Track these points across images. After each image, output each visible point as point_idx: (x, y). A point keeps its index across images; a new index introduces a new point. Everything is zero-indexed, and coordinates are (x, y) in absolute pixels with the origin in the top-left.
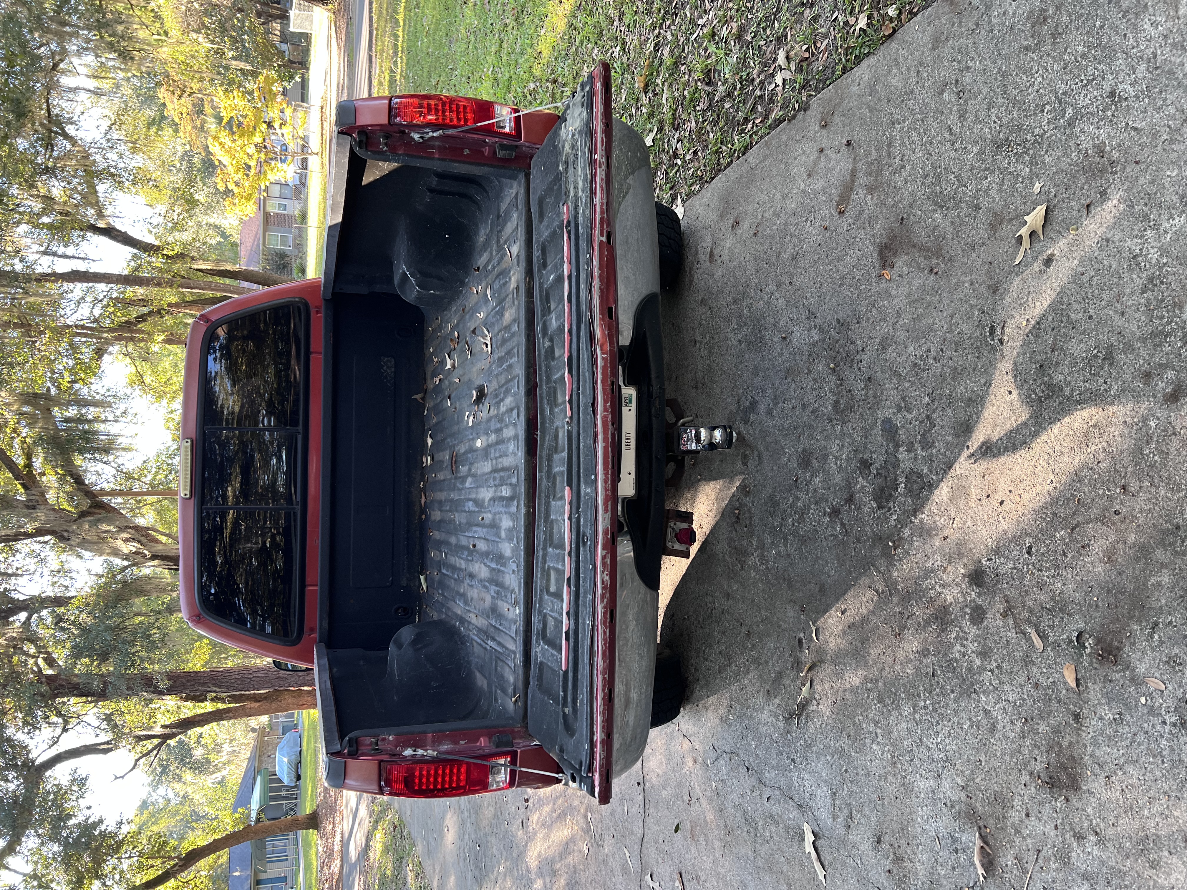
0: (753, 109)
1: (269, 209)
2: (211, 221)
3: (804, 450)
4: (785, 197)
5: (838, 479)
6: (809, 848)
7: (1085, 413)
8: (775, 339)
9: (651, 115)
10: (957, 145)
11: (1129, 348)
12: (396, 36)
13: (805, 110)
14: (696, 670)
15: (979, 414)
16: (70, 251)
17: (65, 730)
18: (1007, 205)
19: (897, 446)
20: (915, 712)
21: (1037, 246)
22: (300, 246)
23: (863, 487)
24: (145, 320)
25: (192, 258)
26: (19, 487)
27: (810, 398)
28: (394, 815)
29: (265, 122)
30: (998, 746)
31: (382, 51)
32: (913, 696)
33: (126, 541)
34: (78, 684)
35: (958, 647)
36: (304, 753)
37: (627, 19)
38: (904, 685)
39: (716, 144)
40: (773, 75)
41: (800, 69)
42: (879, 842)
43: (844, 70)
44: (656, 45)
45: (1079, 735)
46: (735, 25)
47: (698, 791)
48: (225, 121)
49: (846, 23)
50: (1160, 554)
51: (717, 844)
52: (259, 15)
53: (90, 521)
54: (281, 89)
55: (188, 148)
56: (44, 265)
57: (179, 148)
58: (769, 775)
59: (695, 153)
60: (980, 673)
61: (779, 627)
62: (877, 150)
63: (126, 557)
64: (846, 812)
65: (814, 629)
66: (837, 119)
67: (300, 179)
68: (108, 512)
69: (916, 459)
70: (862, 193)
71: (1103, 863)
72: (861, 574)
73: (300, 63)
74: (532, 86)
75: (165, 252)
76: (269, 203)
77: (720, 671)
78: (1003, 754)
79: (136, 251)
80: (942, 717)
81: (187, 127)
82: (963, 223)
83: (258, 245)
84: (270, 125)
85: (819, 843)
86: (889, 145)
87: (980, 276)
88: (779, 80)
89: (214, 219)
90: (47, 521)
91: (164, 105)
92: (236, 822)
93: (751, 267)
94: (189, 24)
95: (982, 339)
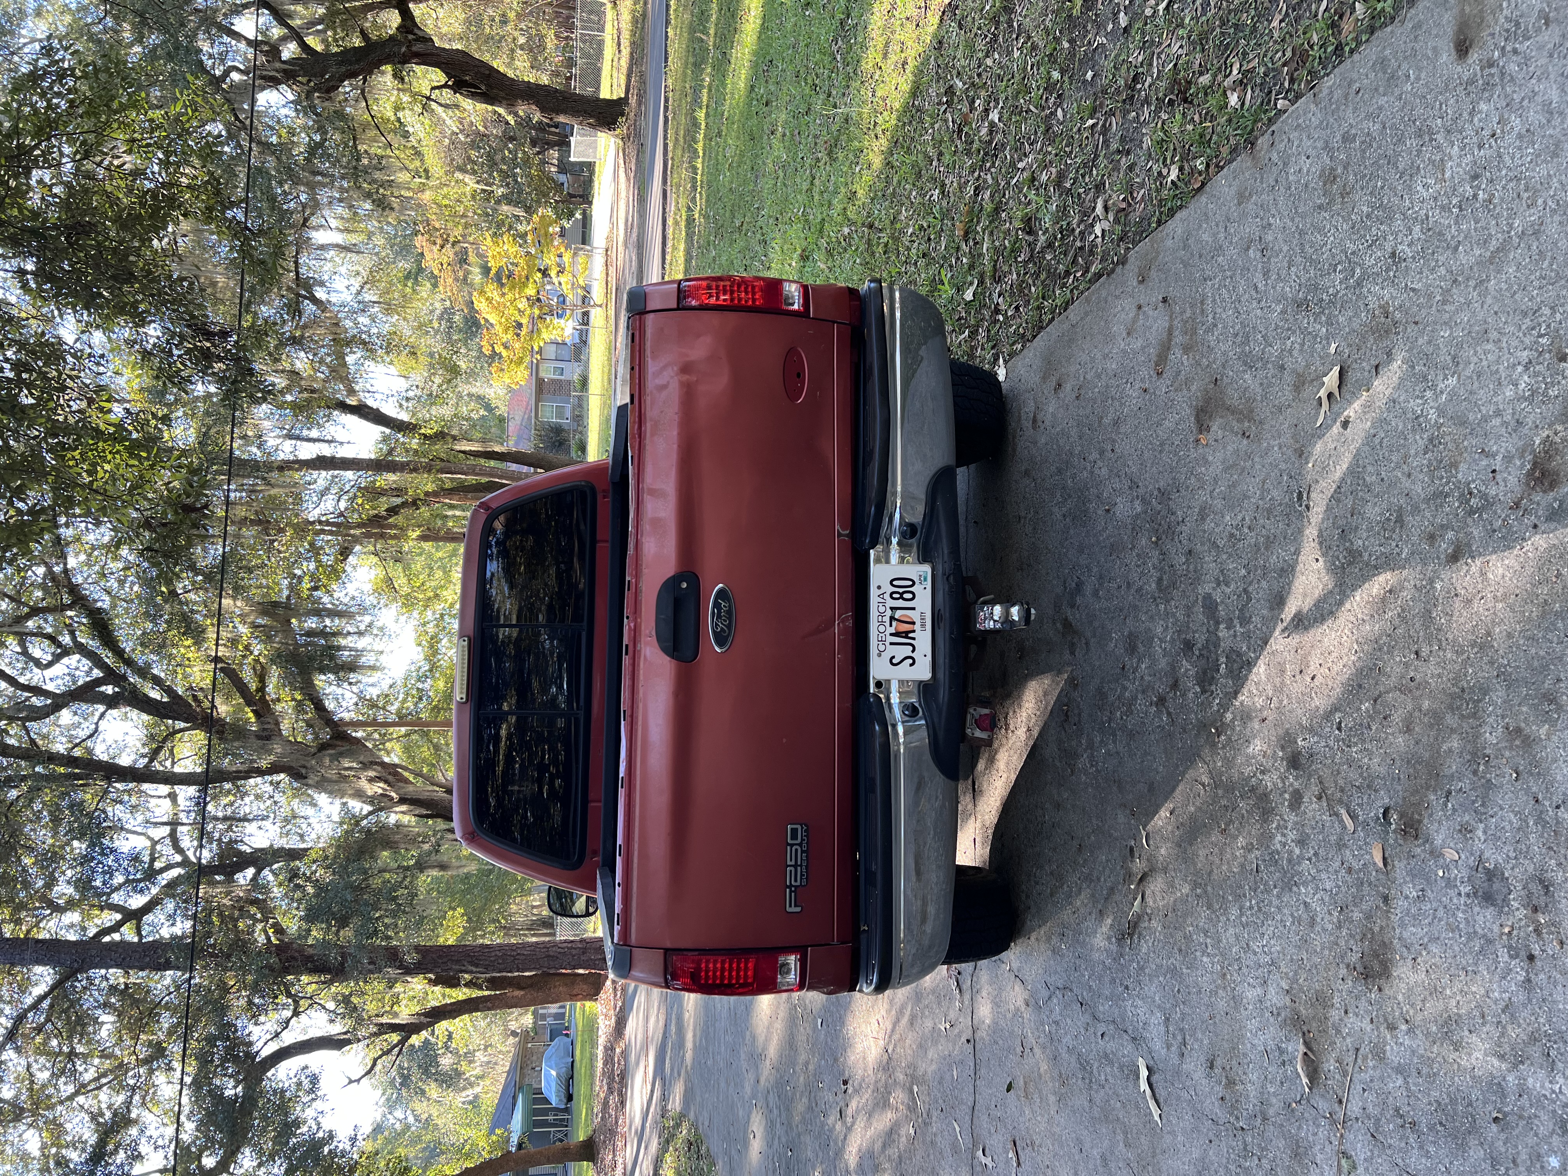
0: (1074, 262)
1: (542, 374)
2: (474, 391)
3: (1131, 634)
4: (1105, 356)
5: (1163, 663)
6: (1144, 1086)
7: (1381, 578)
8: (1100, 512)
9: (971, 267)
10: (1263, 304)
11: (1416, 510)
12: (695, 169)
13: (1123, 264)
14: (1028, 897)
15: (1290, 584)
16: (314, 433)
17: (296, 1013)
18: (1308, 366)
19: (1218, 623)
20: (1242, 915)
21: (1336, 408)
22: (580, 418)
23: (1187, 670)
24: (396, 513)
25: (454, 438)
26: (251, 715)
27: (1134, 576)
28: (689, 1131)
29: (539, 270)
30: (1318, 940)
31: (678, 186)
32: (1239, 897)
33: (371, 780)
34: (312, 956)
35: (1279, 838)
36: (577, 1064)
37: (947, 159)
38: (1231, 886)
39: (1037, 299)
40: (1092, 226)
41: (1117, 221)
42: (1212, 1067)
43: (1159, 223)
44: (976, 188)
45: (1389, 918)
46: (1054, 170)
47: (1031, 1040)
48: (493, 272)
49: (1160, 173)
50: (1451, 720)
51: (1052, 1099)
52: (534, 143)
53: (330, 755)
54: (558, 229)
55: (448, 303)
56: (286, 450)
57: (438, 305)
58: (1103, 1007)
59: (1017, 308)
60: (1299, 864)
61: (1110, 836)
62: (1192, 306)
63: (371, 800)
64: (1179, 1038)
65: (1144, 834)
66: (1153, 273)
67: (581, 335)
68: (352, 744)
69: (1235, 636)
70: (1178, 353)
71: (1413, 1052)
72: (1188, 768)
73: (581, 196)
74: (846, 230)
75: (423, 431)
76: (543, 366)
77: (1052, 895)
78: (1322, 949)
79: (388, 431)
80: (1267, 916)
81: (447, 280)
82: (1270, 385)
83: (530, 418)
84: (545, 273)
85: (1154, 1079)
86: (1202, 303)
87: (1287, 439)
88: (1098, 230)
89: (477, 388)
90: (283, 756)
91: (422, 254)
92: (493, 1147)
93: (1074, 432)
94: (453, 160)
95: (1291, 506)
